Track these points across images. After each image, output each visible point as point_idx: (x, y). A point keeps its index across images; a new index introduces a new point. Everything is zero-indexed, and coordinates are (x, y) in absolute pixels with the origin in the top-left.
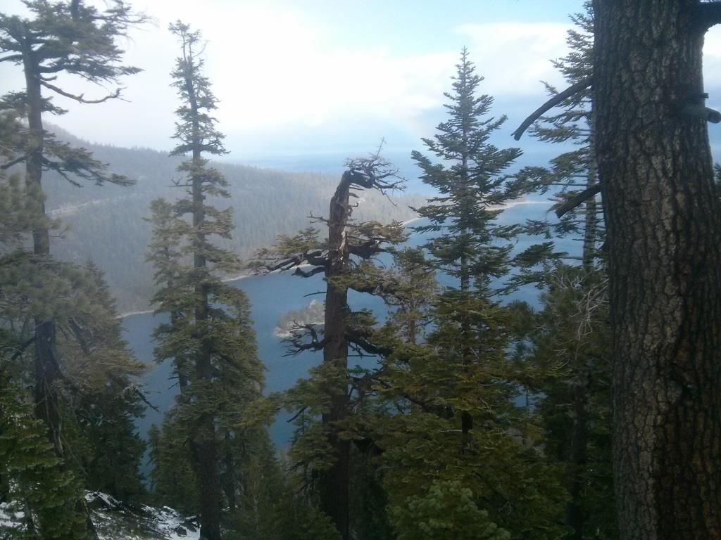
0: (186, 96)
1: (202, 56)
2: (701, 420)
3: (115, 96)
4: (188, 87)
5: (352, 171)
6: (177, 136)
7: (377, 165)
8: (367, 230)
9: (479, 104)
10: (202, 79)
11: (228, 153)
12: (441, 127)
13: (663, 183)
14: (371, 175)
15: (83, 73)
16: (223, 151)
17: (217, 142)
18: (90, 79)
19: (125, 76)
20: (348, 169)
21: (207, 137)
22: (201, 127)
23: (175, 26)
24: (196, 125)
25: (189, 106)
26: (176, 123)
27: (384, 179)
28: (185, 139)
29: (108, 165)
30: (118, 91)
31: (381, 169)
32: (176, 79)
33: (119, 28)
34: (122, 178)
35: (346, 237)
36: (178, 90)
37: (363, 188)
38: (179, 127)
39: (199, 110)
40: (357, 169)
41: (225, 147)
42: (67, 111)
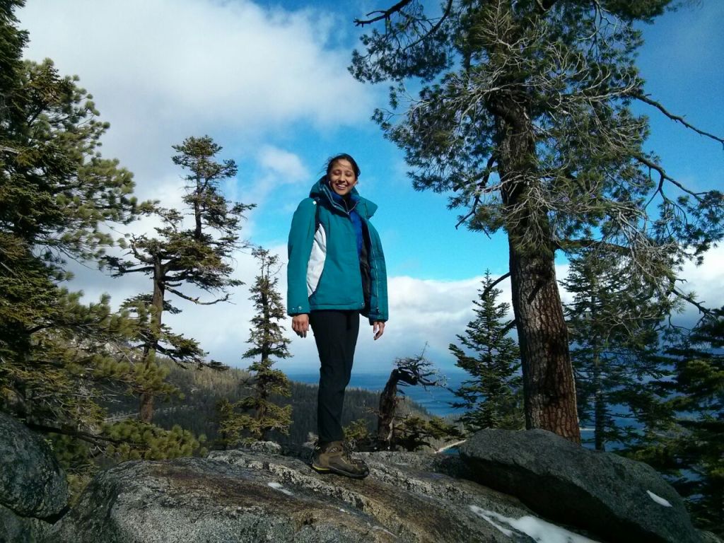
0: (261, 307)
1: (277, 276)
2: (559, 413)
3: (225, 300)
4: (263, 300)
5: (400, 369)
6: (250, 341)
7: (422, 365)
8: (412, 424)
9: (498, 310)
10: (275, 294)
11: (291, 356)
12: (471, 325)
13: (536, 310)
14: (415, 373)
15: (198, 282)
16: (287, 354)
17: (283, 346)
18: (203, 287)
19: (230, 286)
20: (397, 368)
21: (275, 342)
22: (272, 334)
23: (257, 251)
24: (267, 331)
25: (263, 316)
26: (251, 330)
27: (426, 378)
28: (257, 343)
29: (208, 353)
30: (227, 297)
31: (425, 368)
32: (254, 294)
33: (226, 251)
34: (219, 363)
35: (394, 428)
36: (254, 302)
37: (409, 384)
38: (253, 333)
39: (270, 319)
40: (404, 368)
41: (289, 351)
42: (181, 311)
